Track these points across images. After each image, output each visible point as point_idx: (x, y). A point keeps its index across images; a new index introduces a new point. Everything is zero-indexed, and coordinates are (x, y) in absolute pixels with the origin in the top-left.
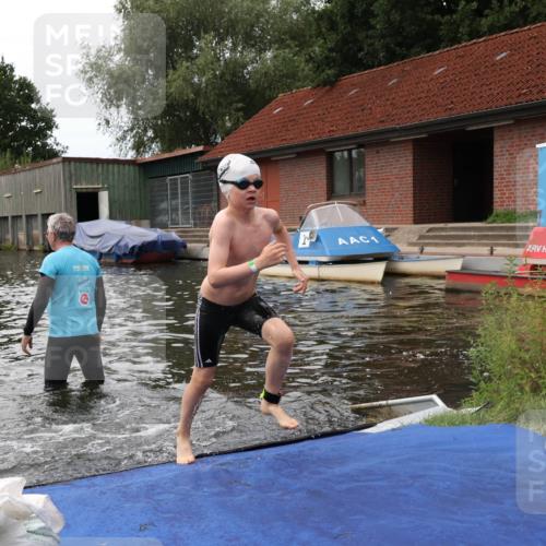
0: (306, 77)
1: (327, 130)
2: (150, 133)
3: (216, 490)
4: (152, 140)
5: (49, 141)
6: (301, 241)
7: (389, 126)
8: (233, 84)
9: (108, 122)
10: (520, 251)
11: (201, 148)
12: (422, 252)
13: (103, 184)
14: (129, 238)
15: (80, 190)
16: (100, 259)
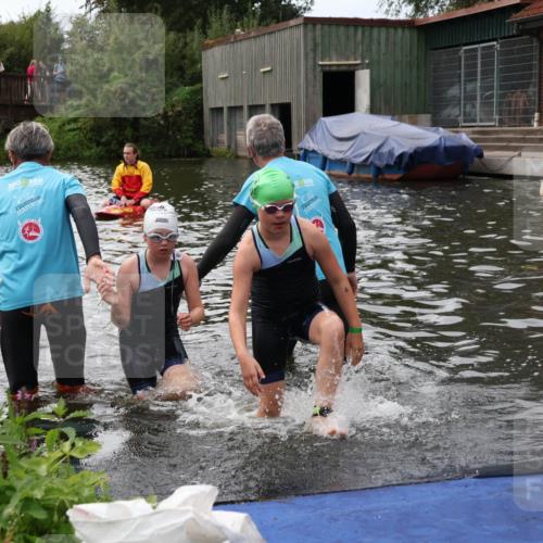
11: (517, 1)
13: (363, 59)
14: (396, 141)
15: (327, 68)
16: (350, 173)
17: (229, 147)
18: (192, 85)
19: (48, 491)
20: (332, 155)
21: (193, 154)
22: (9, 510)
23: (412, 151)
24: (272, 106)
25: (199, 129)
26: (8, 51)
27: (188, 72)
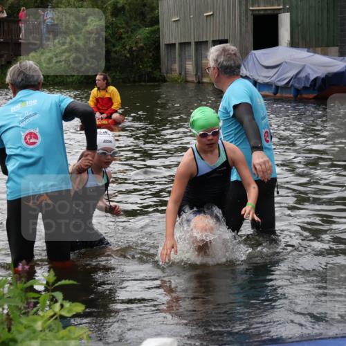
13: (284, 5)
14: (311, 68)
15: (257, 12)
16: (275, 93)
17: (180, 74)
18: (152, 26)
20: (261, 80)
23: (323, 76)
24: (214, 41)
25: (157, 60)
27: (148, 17)
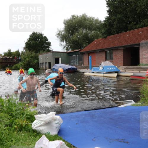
0: (100, 36)
1: (105, 46)
2: (69, 47)
3: (90, 117)
4: (70, 48)
5: (50, 48)
6: (100, 68)
7: (118, 46)
8: (86, 37)
9: (61, 45)
10: (146, 72)
11: (79, 50)
12: (125, 71)
13: (60, 57)
15: (55, 58)
17: (42, 68)
18: (37, 60)
19: (30, 113)
21: (37, 69)
22: (24, 116)
24: (48, 63)
25: (38, 66)
26: (13, 55)
